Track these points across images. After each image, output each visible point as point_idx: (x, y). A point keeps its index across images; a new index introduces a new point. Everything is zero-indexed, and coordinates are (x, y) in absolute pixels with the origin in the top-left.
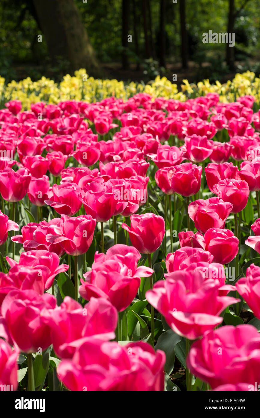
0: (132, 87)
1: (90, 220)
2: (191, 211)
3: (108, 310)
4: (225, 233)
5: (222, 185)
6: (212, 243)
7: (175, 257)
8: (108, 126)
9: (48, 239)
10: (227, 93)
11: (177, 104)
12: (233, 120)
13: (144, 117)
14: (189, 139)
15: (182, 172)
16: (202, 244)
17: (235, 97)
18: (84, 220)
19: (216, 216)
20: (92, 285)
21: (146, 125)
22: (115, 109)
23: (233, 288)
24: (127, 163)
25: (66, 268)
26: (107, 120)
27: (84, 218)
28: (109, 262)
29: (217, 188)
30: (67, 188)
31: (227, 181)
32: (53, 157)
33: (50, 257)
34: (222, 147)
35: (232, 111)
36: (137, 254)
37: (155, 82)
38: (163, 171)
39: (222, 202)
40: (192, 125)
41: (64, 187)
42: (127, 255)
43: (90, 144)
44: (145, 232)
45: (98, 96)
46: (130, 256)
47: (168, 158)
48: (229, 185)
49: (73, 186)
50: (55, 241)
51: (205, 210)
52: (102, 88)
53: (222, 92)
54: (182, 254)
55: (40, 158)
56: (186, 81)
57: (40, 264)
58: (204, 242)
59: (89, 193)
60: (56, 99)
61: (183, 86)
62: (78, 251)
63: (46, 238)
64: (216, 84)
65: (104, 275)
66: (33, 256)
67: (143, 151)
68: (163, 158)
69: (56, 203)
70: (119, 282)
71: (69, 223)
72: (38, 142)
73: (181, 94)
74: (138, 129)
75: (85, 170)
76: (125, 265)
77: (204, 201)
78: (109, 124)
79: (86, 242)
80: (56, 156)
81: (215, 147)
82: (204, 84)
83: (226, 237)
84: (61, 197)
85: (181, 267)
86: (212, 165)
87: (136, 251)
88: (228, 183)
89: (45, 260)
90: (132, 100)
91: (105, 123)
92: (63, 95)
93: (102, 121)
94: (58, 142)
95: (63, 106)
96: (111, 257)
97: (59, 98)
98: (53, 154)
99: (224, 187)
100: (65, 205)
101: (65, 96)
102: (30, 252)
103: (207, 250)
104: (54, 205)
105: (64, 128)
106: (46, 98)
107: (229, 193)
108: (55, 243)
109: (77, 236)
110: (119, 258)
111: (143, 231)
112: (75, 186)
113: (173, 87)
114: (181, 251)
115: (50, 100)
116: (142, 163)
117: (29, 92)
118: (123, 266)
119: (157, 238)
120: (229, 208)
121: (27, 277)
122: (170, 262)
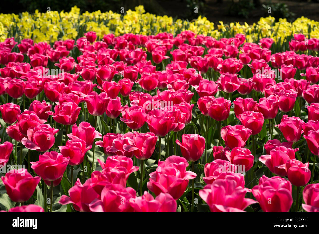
0: (179, 23)
1: (153, 137)
2: (222, 133)
3: (170, 201)
4: (245, 151)
5: (245, 116)
6: (236, 158)
7: (211, 166)
8: (162, 58)
9: (124, 148)
10: (252, 32)
11: (214, 42)
12: (256, 61)
13: (189, 52)
14: (223, 76)
15: (216, 104)
16: (229, 158)
17: (258, 36)
18: (149, 136)
19: (240, 138)
20: (157, 182)
21: (191, 58)
22: (168, 44)
23: (249, 191)
24: (177, 93)
25: (137, 169)
26: (162, 53)
27: (149, 135)
28: (168, 168)
29: (242, 117)
30: (136, 110)
31: (248, 112)
32: (124, 83)
33: (127, 161)
34: (247, 83)
35: (255, 53)
36: (186, 163)
37: (197, 20)
38: (203, 99)
39: (244, 129)
40: (226, 64)
41: (134, 108)
42: (180, 164)
43: (151, 75)
44: (192, 148)
45: (152, 28)
46: (182, 164)
47: (207, 90)
48: (250, 115)
49: (140, 108)
50: (130, 149)
51: (232, 133)
52: (155, 23)
53: (248, 31)
54: (216, 165)
55: (114, 83)
56: (221, 22)
57: (121, 166)
58: (230, 156)
59: (153, 117)
60: (121, 30)
61: (219, 26)
62: (144, 157)
63: (123, 147)
64: (244, 25)
65: (165, 176)
66: (116, 160)
67: (188, 83)
68: (204, 90)
69: (127, 120)
70: (175, 182)
71: (139, 138)
72: (112, 69)
73: (216, 31)
74: (185, 63)
75: (148, 96)
76: (179, 171)
77: (232, 127)
78: (163, 56)
79: (150, 151)
80: (126, 82)
81: (242, 83)
82: (235, 25)
83: (246, 154)
84: (131, 116)
85: (214, 173)
86: (239, 99)
87: (186, 161)
88: (250, 114)
89: (124, 162)
90: (180, 37)
91: (160, 55)
92: (127, 27)
93: (158, 53)
94: (127, 71)
95: (127, 37)
96: (170, 164)
97: (123, 29)
98: (124, 81)
99: (246, 117)
100: (134, 122)
101: (128, 28)
102: (114, 157)
103: (232, 163)
104: (127, 121)
105: (130, 58)
106: (113, 28)
107: (249, 121)
108: (129, 151)
109: (144, 147)
110: (174, 165)
111: (190, 147)
112: (141, 108)
113: (211, 25)
114: (215, 163)
115: (116, 30)
116: (189, 93)
117: (100, 21)
118: (178, 172)
119: (199, 152)
120: (249, 133)
121: (117, 175)
122: (207, 169)
